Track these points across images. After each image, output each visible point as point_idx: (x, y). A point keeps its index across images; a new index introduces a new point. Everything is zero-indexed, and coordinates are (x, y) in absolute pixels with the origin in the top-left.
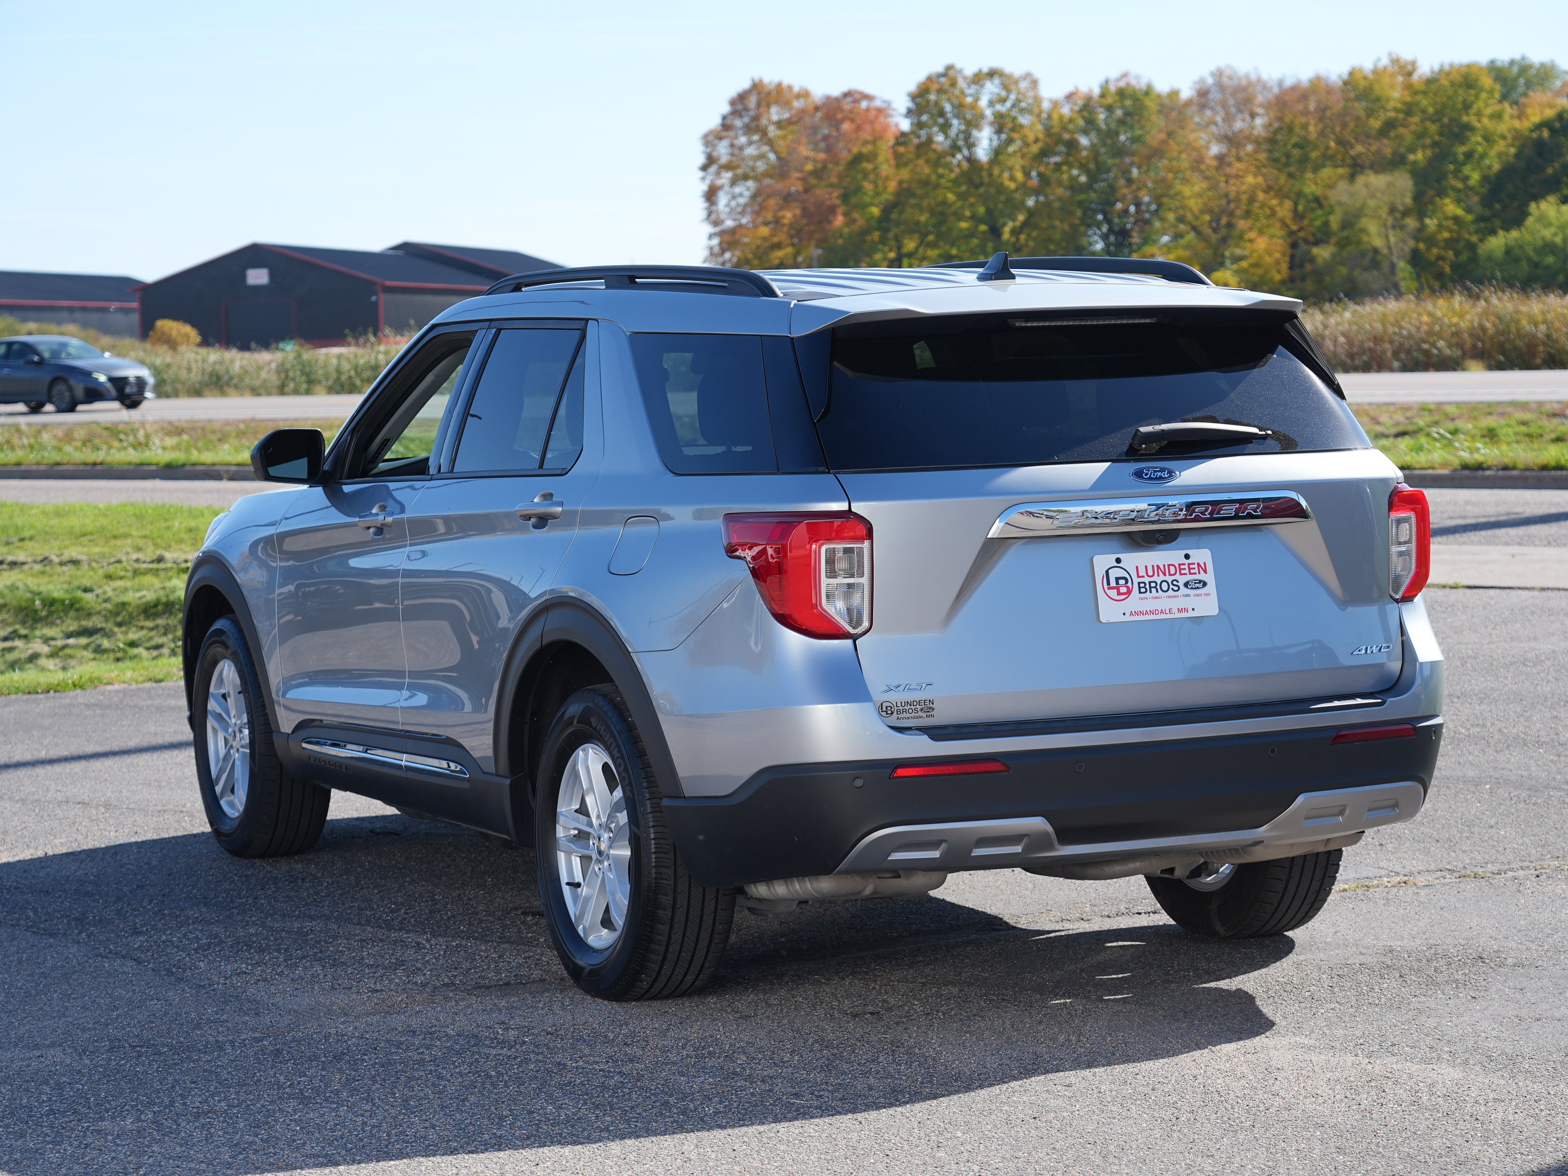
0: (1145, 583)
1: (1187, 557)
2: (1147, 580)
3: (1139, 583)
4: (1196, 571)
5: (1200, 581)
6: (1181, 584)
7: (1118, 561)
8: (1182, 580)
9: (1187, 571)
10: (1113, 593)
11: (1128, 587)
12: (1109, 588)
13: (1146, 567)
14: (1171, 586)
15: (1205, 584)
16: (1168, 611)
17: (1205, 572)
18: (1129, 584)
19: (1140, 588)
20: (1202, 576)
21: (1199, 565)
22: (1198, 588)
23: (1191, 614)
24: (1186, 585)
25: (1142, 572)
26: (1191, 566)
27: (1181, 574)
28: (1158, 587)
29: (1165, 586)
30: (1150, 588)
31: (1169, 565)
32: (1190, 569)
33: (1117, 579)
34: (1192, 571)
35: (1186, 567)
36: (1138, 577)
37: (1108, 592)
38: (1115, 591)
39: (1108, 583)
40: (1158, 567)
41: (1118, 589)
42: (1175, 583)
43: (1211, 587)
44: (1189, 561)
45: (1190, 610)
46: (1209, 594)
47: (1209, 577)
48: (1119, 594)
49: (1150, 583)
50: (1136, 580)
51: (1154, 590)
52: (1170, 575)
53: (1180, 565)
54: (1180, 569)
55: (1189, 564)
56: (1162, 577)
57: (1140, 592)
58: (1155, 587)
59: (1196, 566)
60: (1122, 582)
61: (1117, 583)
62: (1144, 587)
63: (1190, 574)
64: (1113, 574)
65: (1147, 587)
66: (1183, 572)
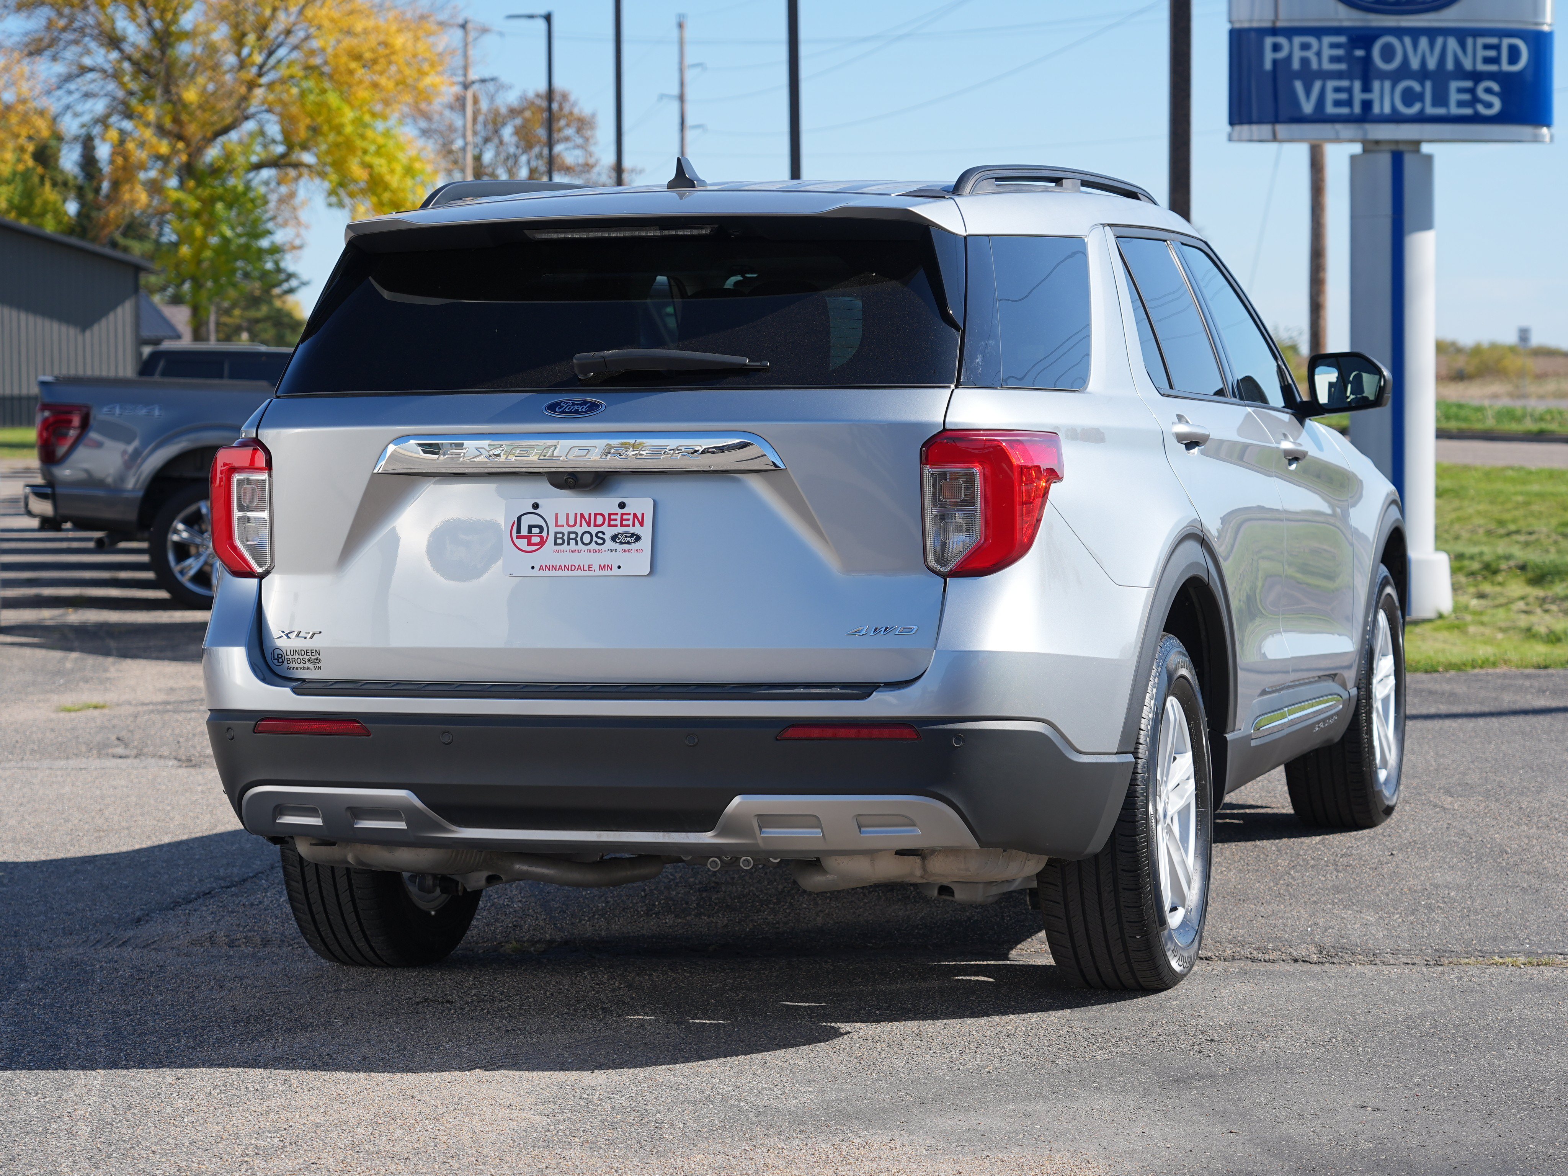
0: (563, 534)
1: (622, 505)
2: (566, 530)
3: (556, 533)
4: (630, 522)
5: (633, 535)
6: (607, 537)
7: (536, 506)
8: (609, 532)
9: (618, 522)
10: (522, 543)
11: (542, 537)
12: (518, 537)
13: (568, 515)
14: (595, 539)
15: (638, 538)
16: (586, 568)
17: (642, 524)
18: (544, 534)
19: (556, 538)
20: (637, 529)
21: (635, 515)
22: (628, 542)
23: (615, 571)
24: (614, 538)
25: (562, 521)
26: (625, 517)
27: (609, 525)
28: (579, 539)
29: (587, 538)
30: (569, 539)
31: (596, 515)
32: (622, 520)
33: (530, 527)
34: (625, 523)
35: (619, 517)
36: (557, 525)
37: (517, 541)
38: (526, 540)
39: (519, 531)
40: (582, 515)
41: (529, 538)
42: (600, 535)
43: (646, 543)
44: (623, 511)
45: (615, 567)
46: (642, 551)
47: (645, 532)
48: (530, 544)
49: (569, 533)
50: (553, 529)
51: (572, 542)
52: (595, 525)
53: (610, 515)
54: (610, 520)
55: (622, 515)
56: (585, 528)
57: (556, 544)
58: (575, 539)
59: (631, 517)
60: (535, 531)
61: (530, 531)
62: (562, 538)
63: (622, 525)
64: (526, 521)
65: (566, 538)
66: (612, 523)
